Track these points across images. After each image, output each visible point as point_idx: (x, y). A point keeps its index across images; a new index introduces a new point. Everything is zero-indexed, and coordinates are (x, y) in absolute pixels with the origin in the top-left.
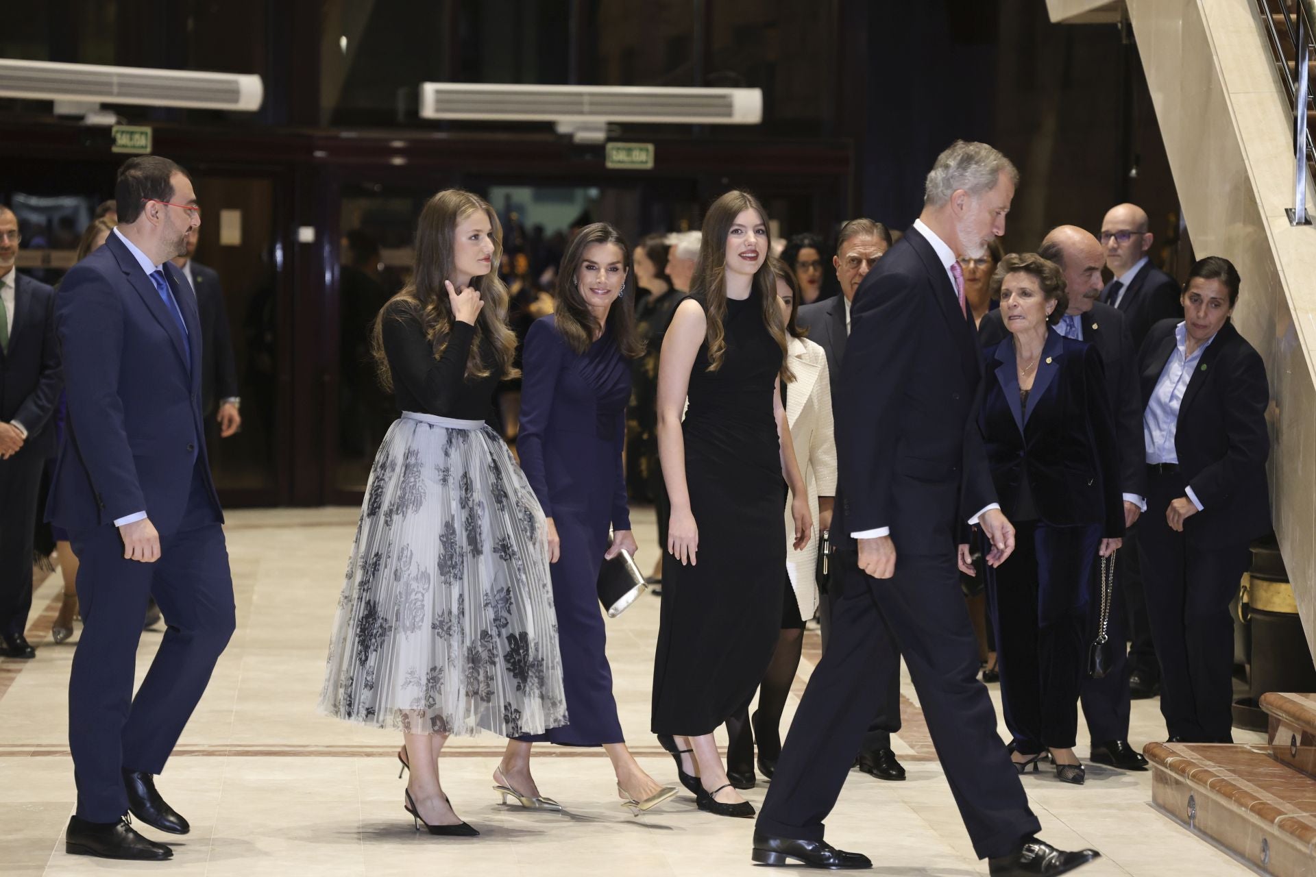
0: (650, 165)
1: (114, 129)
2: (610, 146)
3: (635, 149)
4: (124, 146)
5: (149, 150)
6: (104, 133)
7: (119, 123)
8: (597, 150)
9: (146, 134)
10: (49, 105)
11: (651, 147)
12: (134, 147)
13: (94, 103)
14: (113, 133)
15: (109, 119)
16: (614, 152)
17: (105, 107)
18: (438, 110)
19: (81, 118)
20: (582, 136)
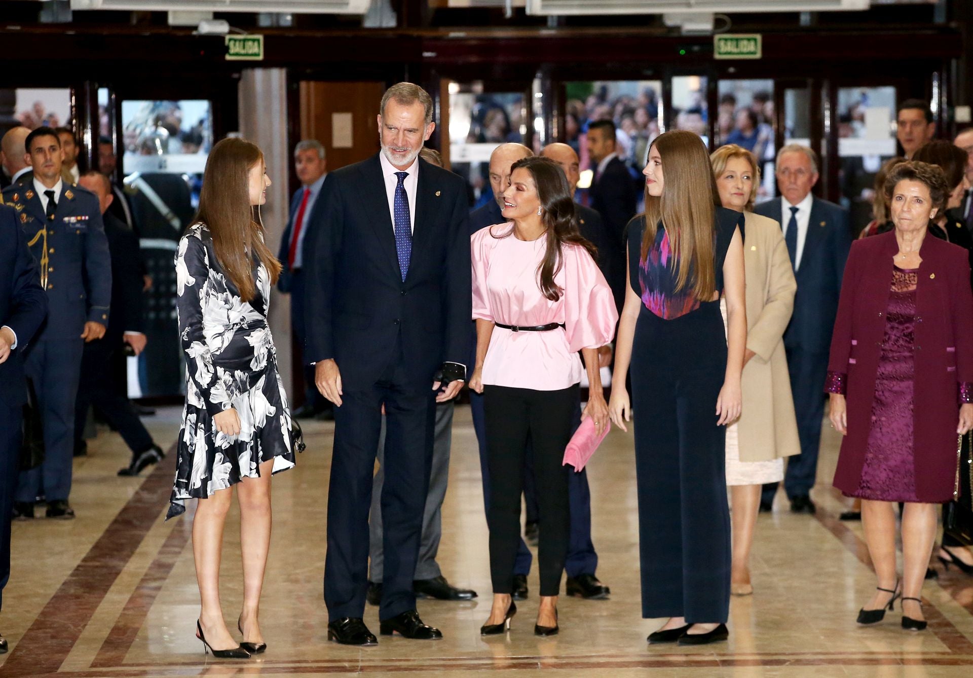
0: (758, 56)
1: (227, 37)
2: (717, 37)
3: (742, 39)
4: (237, 54)
5: (261, 58)
6: (217, 41)
7: (230, 32)
8: (705, 41)
9: (258, 40)
10: (164, 15)
11: (759, 37)
12: (247, 55)
13: (208, 12)
14: (227, 42)
15: (222, 28)
16: (722, 43)
17: (218, 16)
18: (544, 7)
19: (196, 28)
20: (690, 27)
